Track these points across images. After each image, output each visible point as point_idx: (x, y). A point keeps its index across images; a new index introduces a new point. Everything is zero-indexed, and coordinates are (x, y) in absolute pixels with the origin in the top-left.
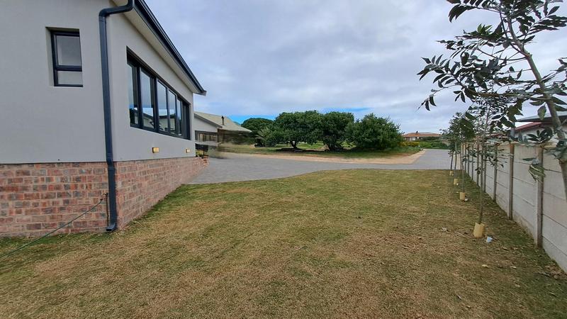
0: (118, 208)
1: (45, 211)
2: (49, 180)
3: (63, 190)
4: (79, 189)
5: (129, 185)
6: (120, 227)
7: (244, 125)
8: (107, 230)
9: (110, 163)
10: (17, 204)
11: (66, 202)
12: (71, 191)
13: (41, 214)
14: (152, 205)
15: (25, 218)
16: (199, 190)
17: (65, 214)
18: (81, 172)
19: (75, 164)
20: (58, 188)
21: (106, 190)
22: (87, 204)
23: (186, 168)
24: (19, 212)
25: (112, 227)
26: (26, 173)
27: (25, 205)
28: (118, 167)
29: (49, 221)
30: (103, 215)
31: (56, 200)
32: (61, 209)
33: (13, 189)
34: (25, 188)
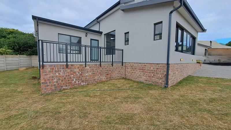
0: (169, 80)
1: (149, 76)
2: (150, 68)
3: (153, 71)
4: (157, 72)
5: (172, 72)
6: (169, 87)
7: (227, 45)
8: (165, 86)
9: (168, 64)
10: (143, 74)
11: (154, 75)
12: (155, 72)
13: (148, 77)
14: (178, 81)
15: (144, 78)
16: (200, 79)
17: (153, 78)
18: (158, 67)
19: (157, 64)
20: (152, 71)
21: (165, 73)
22: (159, 77)
23: (192, 68)
24: (143, 76)
25: (167, 86)
26: (146, 66)
27: (145, 74)
28: (170, 66)
29: (149, 80)
30: (164, 81)
31: (151, 74)
32: (152, 77)
33: (143, 70)
34: (145, 70)
